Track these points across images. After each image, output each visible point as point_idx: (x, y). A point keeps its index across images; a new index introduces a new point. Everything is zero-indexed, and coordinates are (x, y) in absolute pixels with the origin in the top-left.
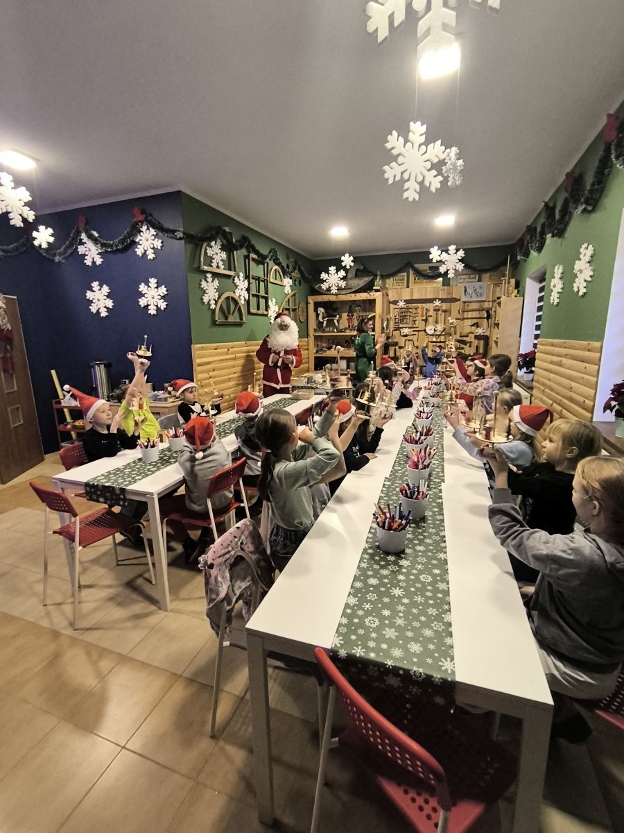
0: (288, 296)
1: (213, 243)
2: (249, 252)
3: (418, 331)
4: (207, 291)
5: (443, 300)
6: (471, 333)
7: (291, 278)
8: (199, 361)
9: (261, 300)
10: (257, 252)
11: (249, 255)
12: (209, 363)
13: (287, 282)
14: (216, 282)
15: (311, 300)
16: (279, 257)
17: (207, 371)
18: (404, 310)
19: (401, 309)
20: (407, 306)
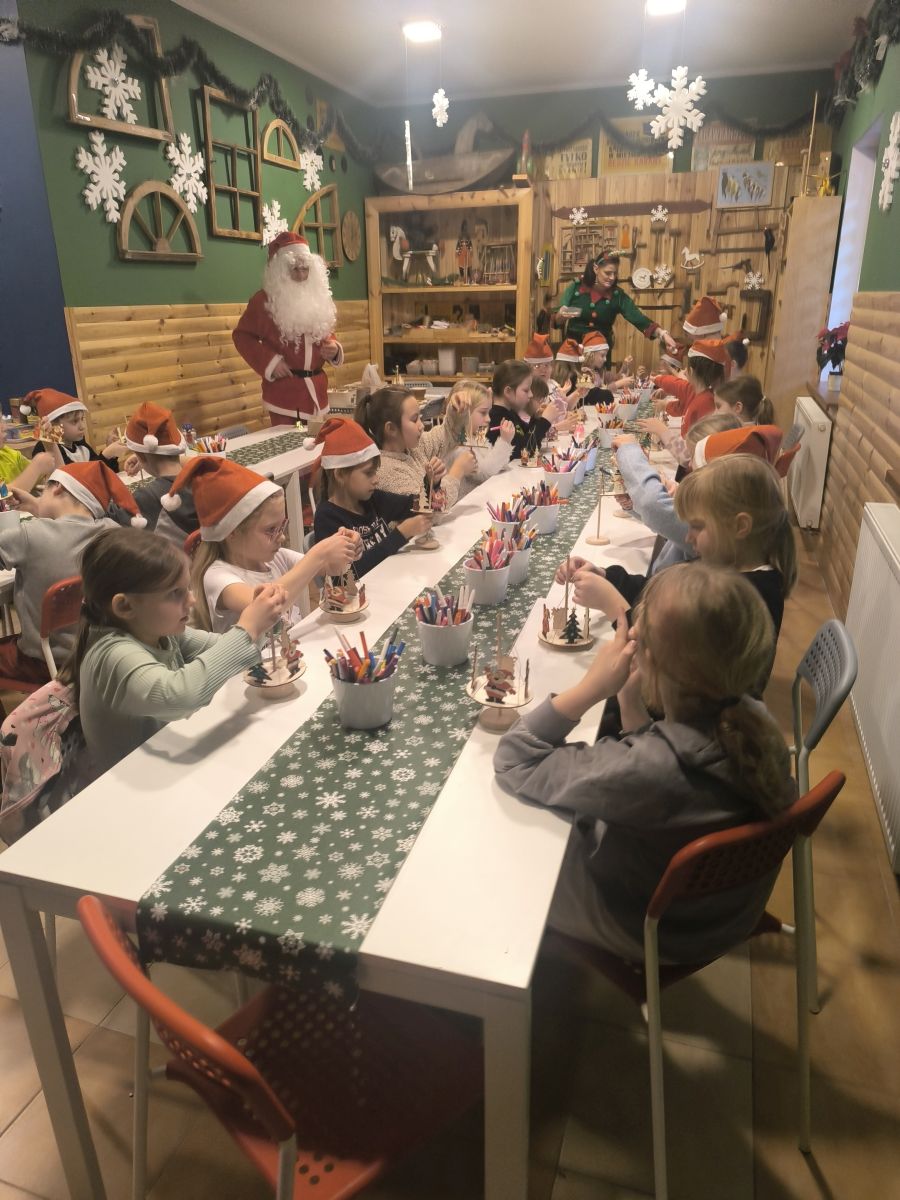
0: (314, 197)
1: (102, 56)
2: (203, 81)
4: (95, 178)
5: (672, 208)
6: (731, 285)
7: (319, 152)
8: (85, 345)
9: (240, 204)
10: (222, 83)
11: (202, 89)
12: (114, 351)
13: (310, 163)
14: (119, 158)
15: (374, 207)
16: (283, 97)
17: (110, 370)
18: (585, 230)
19: (578, 228)
20: (592, 222)
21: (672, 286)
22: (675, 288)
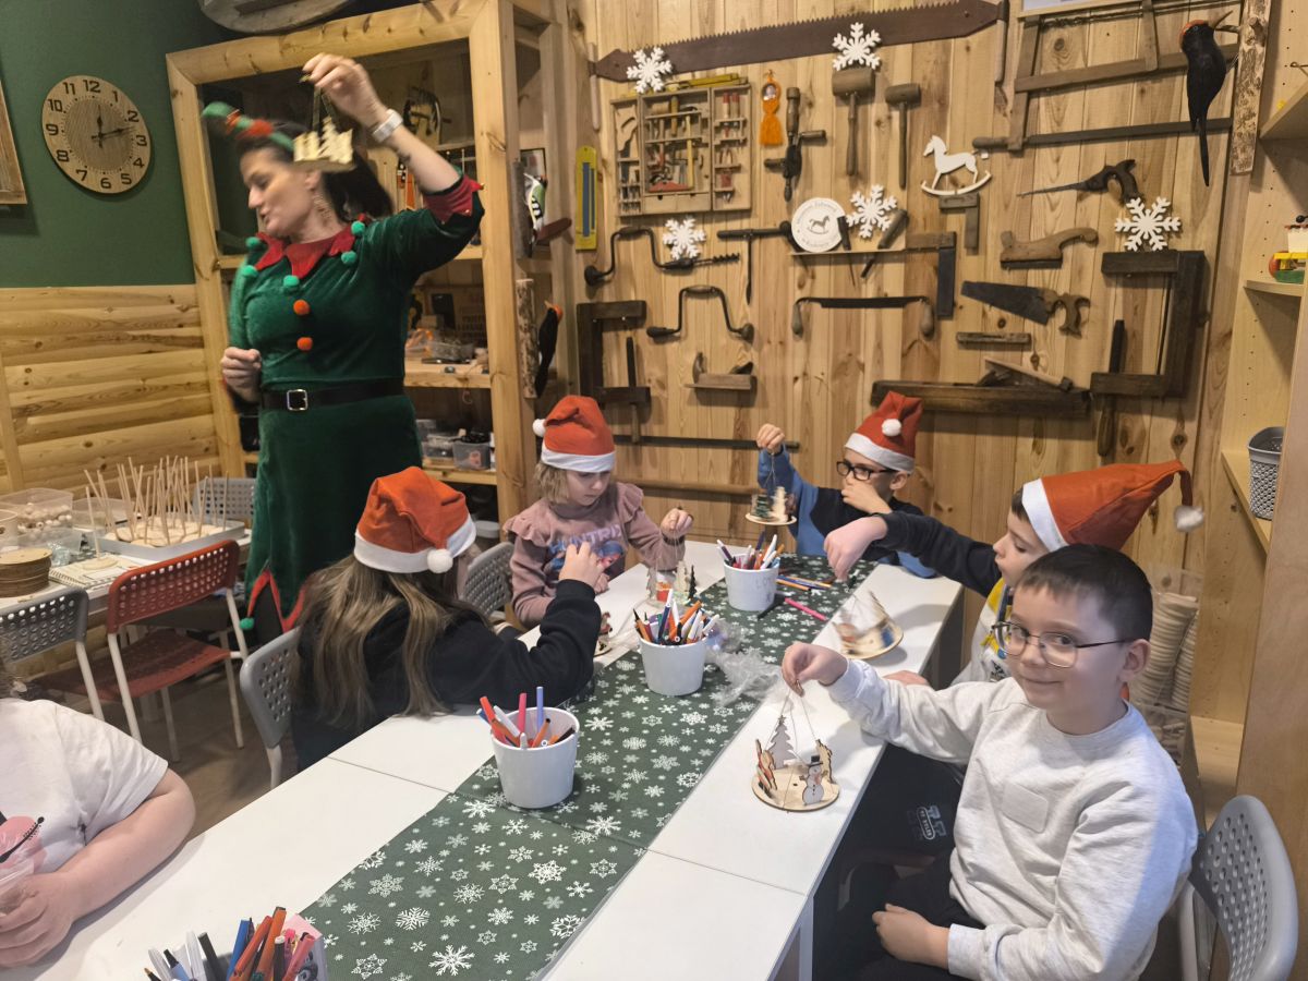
3: (751, 236)
5: (891, 28)
6: (1075, 238)
15: (184, 72)
18: (665, 105)
19: (649, 102)
20: (684, 84)
21: (899, 244)
22: (909, 250)
